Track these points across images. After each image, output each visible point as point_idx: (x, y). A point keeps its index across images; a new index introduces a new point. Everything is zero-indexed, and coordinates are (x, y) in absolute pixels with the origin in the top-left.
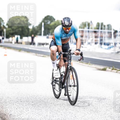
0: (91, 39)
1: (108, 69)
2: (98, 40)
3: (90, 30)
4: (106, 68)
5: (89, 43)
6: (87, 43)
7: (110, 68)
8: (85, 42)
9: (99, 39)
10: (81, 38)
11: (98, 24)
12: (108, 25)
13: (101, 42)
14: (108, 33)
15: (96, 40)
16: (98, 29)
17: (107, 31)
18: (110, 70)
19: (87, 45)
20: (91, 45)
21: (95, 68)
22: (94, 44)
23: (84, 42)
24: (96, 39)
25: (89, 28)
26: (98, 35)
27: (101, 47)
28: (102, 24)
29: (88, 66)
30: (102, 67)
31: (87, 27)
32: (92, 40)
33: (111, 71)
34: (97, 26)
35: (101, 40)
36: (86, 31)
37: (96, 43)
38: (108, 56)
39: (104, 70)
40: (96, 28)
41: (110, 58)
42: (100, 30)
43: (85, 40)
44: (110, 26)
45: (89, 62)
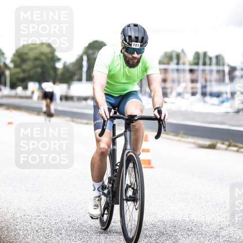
0: (183, 85)
1: (219, 145)
2: (197, 88)
3: (181, 67)
4: (216, 143)
5: (179, 94)
6: (174, 94)
7: (223, 144)
8: (171, 92)
9: (199, 85)
10: (163, 85)
11: (197, 55)
12: (217, 57)
13: (204, 90)
14: (218, 71)
15: (192, 88)
16: (197, 64)
17: (214, 68)
18: (224, 146)
19: (176, 97)
20: (183, 98)
21: (194, 143)
22: (190, 95)
23: (169, 91)
24: (194, 85)
25: (178, 64)
26: (198, 77)
27: (205, 102)
28: (205, 54)
29: (179, 141)
30: (207, 142)
31: (175, 61)
32: (186, 88)
33: (226, 149)
34: (194, 58)
35: (204, 87)
36: (173, 70)
37: (194, 94)
38: (219, 119)
39: (212, 147)
40: (192, 63)
41: (222, 123)
42: (201, 67)
43: (172, 88)
44: (221, 58)
45: (182, 132)
